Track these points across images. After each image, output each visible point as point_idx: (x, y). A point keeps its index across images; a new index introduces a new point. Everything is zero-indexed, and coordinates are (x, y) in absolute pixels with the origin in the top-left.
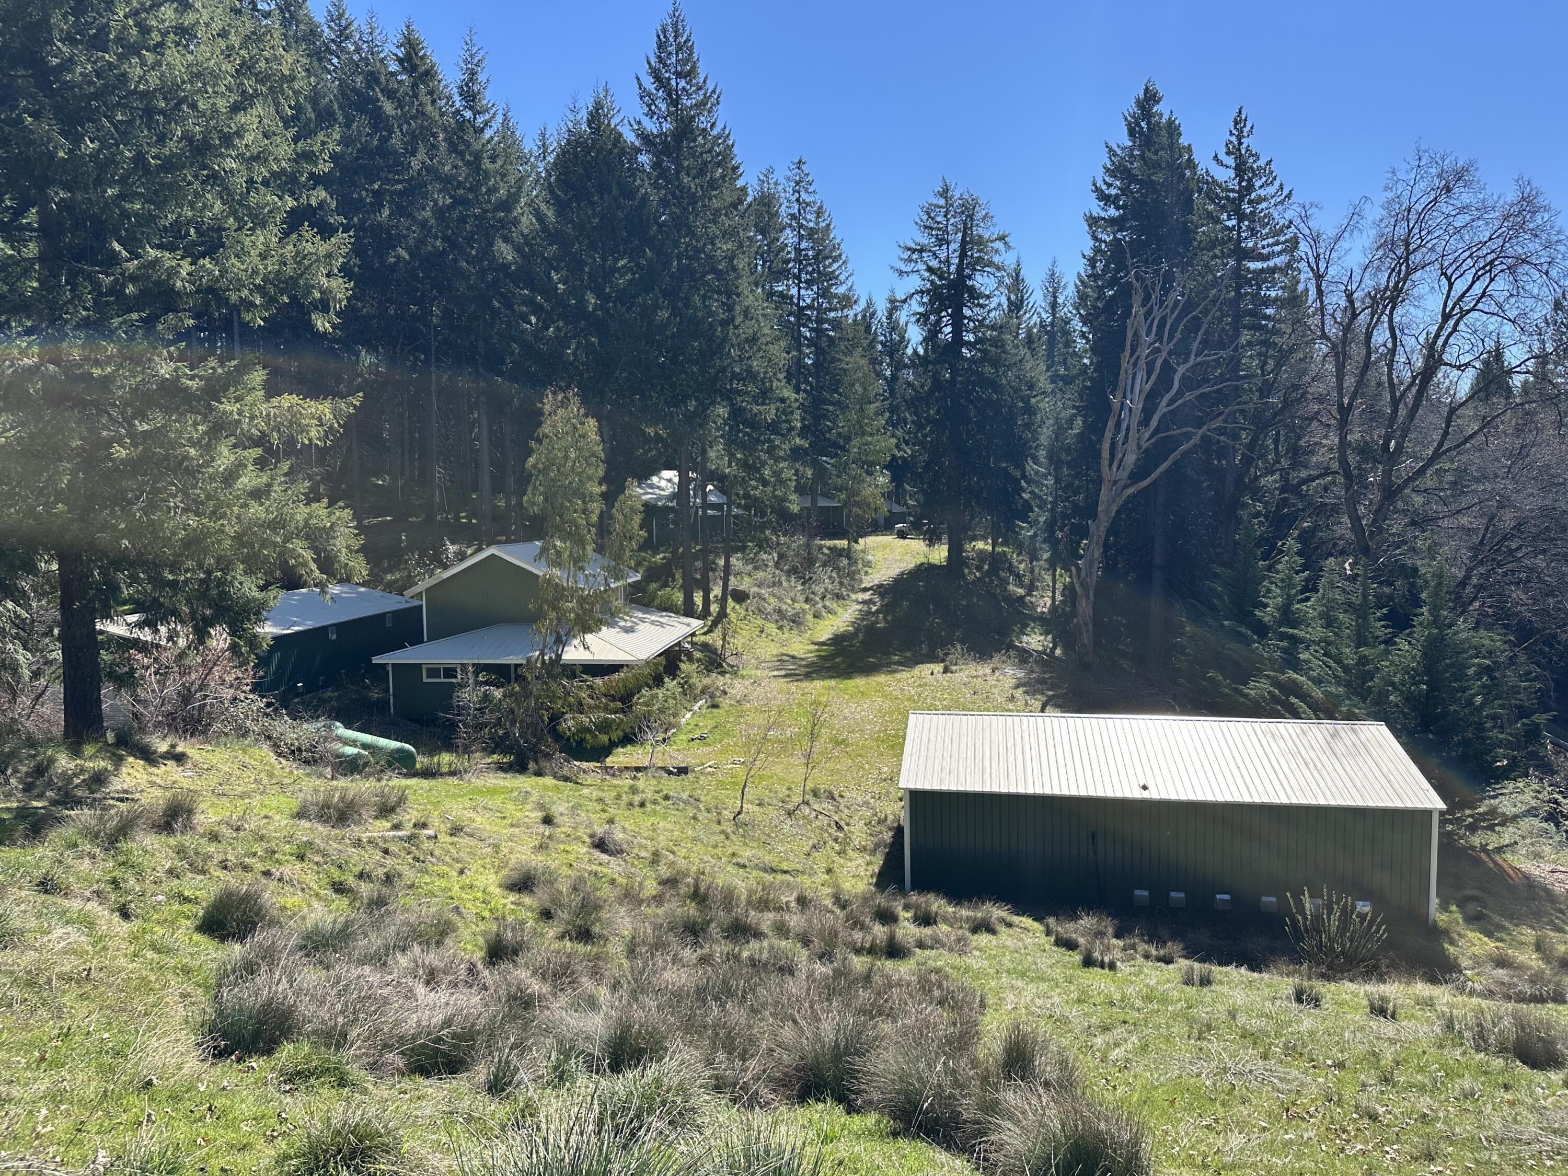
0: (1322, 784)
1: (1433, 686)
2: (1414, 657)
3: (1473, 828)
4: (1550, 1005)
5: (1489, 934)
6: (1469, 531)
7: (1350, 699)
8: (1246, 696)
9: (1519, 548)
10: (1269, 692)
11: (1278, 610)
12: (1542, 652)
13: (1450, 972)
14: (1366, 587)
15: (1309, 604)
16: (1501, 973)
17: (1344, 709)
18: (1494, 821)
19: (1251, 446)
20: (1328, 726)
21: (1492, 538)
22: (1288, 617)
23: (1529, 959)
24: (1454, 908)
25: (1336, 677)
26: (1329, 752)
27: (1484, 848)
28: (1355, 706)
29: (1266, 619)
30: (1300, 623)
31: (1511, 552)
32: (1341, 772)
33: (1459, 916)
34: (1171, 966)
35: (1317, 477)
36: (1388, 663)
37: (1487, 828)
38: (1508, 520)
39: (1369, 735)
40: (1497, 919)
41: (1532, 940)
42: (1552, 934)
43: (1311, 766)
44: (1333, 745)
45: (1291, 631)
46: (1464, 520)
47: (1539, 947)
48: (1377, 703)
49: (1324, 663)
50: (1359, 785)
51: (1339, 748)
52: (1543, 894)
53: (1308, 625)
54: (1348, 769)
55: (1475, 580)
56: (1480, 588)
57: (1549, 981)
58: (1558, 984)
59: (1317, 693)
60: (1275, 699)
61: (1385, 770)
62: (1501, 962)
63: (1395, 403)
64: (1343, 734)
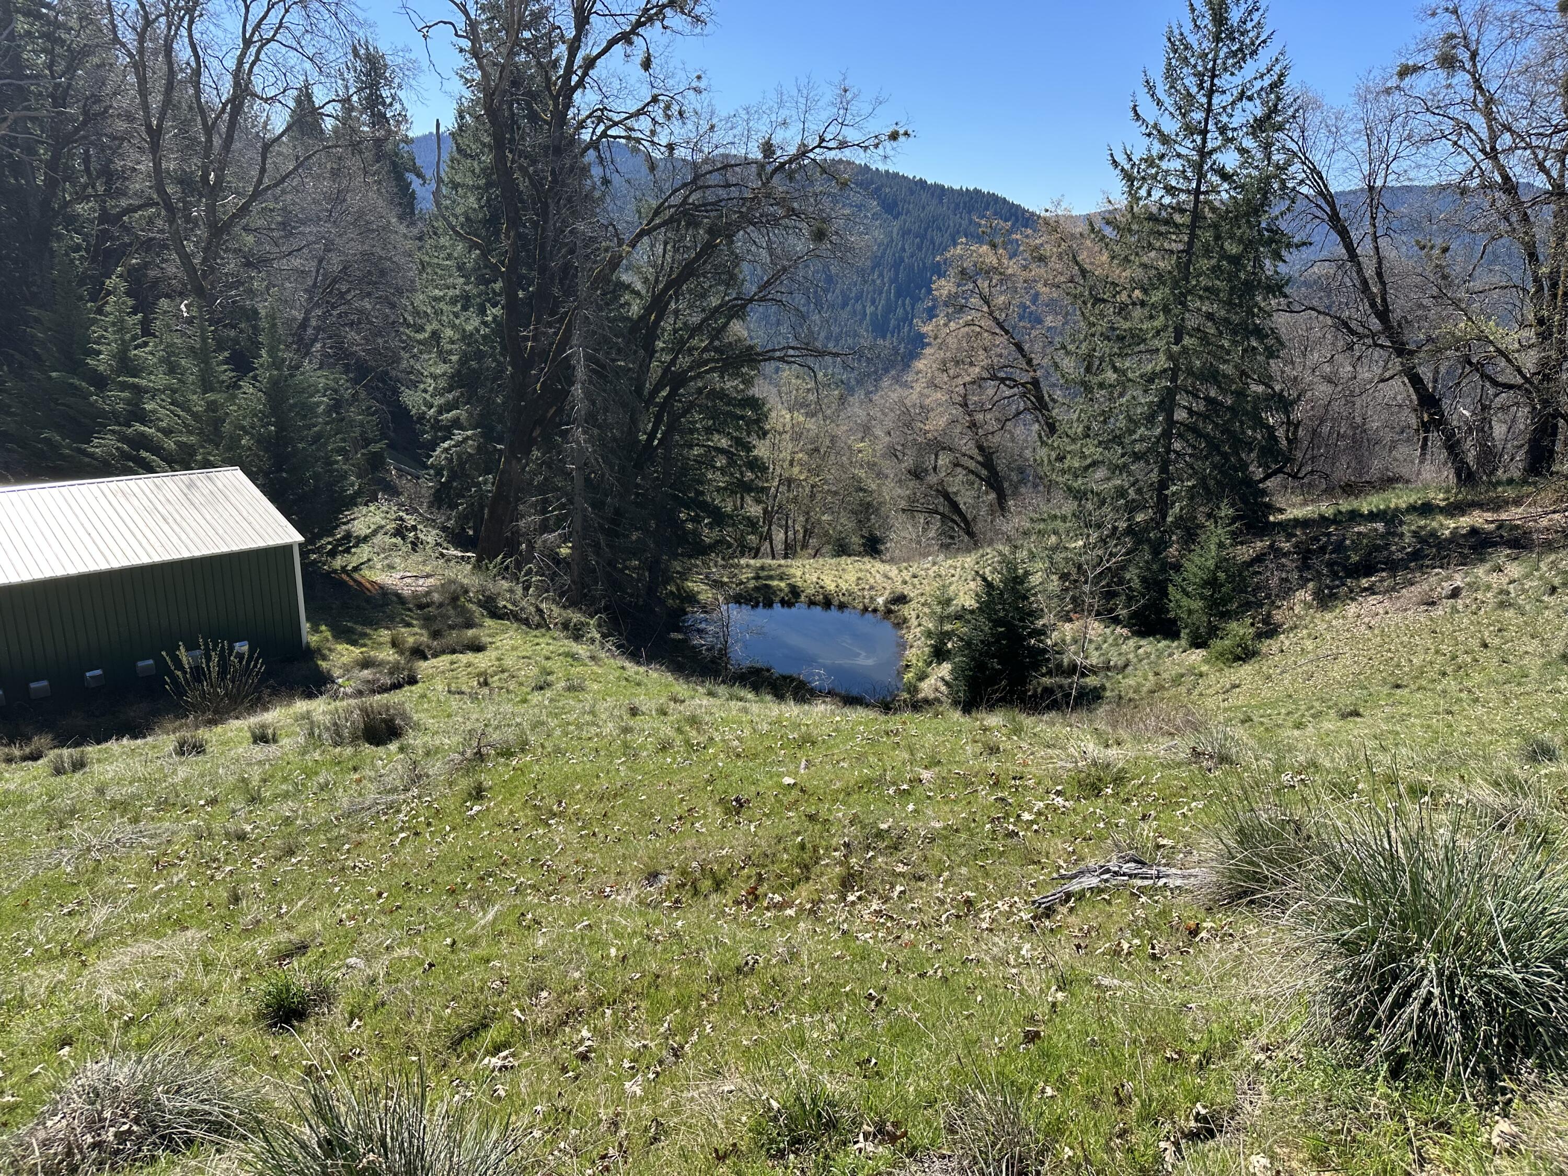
0: (184, 537)
1: (281, 427)
2: (259, 400)
3: (333, 554)
4: (407, 688)
5: (354, 643)
6: (303, 273)
7: (203, 447)
8: (92, 456)
9: (349, 291)
10: (118, 449)
11: (114, 356)
12: (378, 388)
13: (325, 684)
14: (203, 330)
15: (147, 349)
16: (366, 673)
17: (199, 458)
18: (349, 542)
19: (52, 165)
20: (183, 477)
21: (324, 280)
22: (126, 365)
23: (388, 655)
24: (323, 628)
25: (186, 426)
26: (187, 503)
27: (344, 568)
28: (209, 454)
29: (101, 368)
30: (141, 371)
31: (342, 295)
32: (202, 522)
33: (328, 634)
34: (40, 762)
35: (140, 207)
36: (236, 408)
37: (343, 552)
38: (335, 263)
39: (226, 481)
40: (359, 628)
41: (388, 639)
42: (403, 630)
43: (170, 520)
44: (191, 496)
45: (131, 380)
46: (296, 262)
47: (394, 644)
48: (229, 449)
49: (172, 412)
50: (221, 532)
51: (197, 498)
52: (394, 599)
53: (151, 373)
54: (208, 517)
55: (314, 323)
56: (318, 329)
57: (404, 669)
58: (410, 670)
59: (170, 444)
60: (125, 456)
61: (245, 514)
62: (366, 664)
63: (209, 130)
64: (199, 484)
